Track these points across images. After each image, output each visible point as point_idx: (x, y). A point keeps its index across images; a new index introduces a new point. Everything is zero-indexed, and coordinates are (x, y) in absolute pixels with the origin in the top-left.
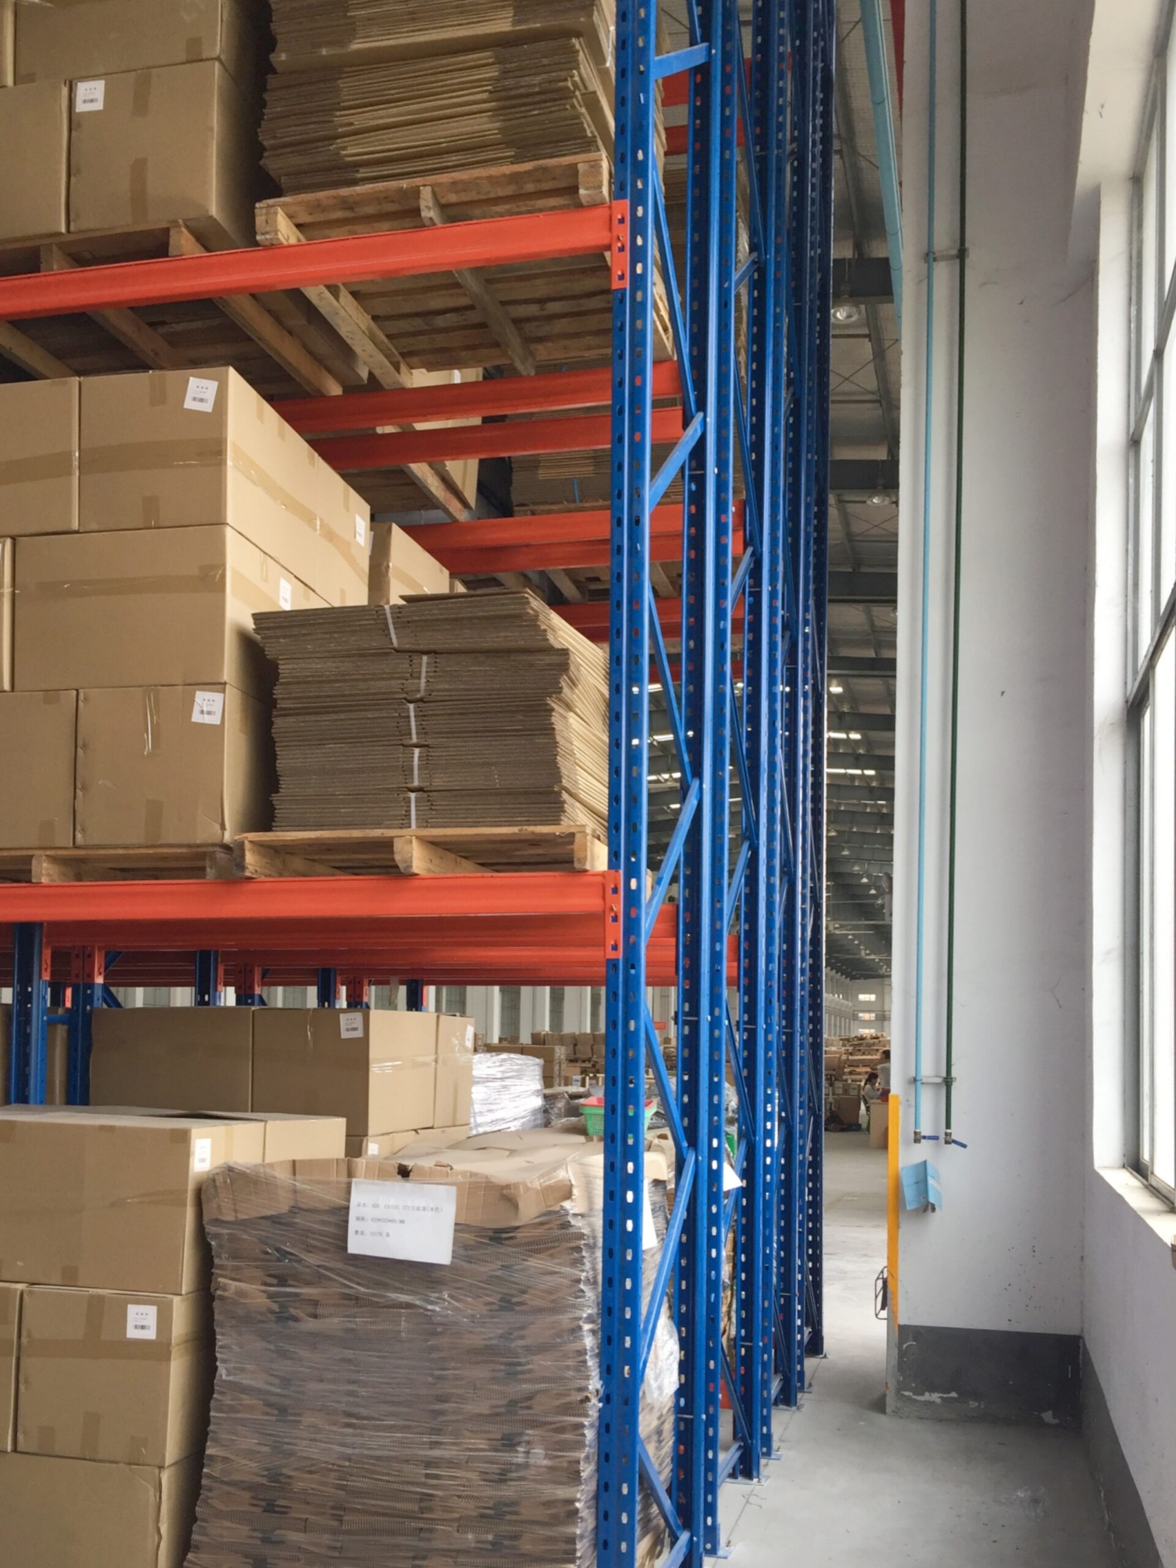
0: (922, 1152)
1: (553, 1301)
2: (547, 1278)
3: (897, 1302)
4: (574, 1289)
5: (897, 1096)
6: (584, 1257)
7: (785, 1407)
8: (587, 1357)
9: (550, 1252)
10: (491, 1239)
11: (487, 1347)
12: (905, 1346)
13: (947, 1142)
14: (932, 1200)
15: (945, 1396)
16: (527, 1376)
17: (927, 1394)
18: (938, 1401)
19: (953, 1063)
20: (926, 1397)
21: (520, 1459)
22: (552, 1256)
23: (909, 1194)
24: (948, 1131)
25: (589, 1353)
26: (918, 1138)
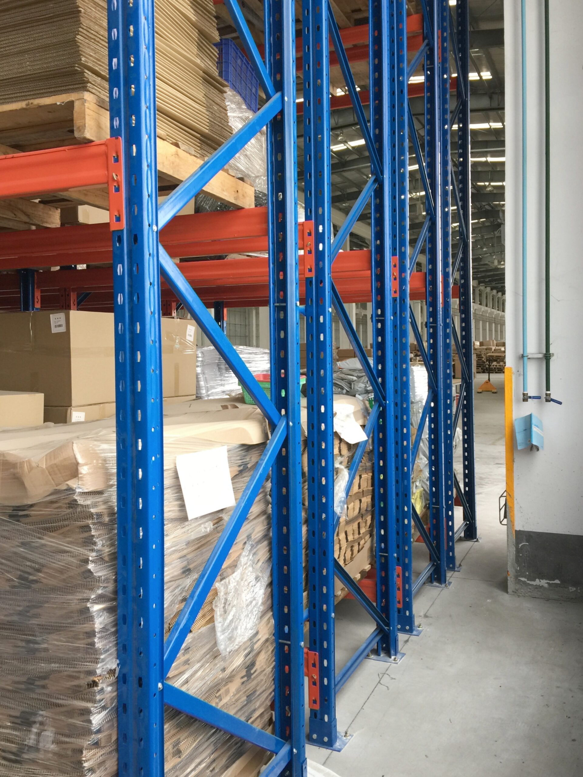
0: (530, 408)
1: (64, 580)
2: (59, 556)
3: (514, 514)
4: (83, 569)
5: (511, 368)
6: (93, 536)
7: (437, 584)
8: (96, 640)
9: (61, 531)
10: (11, 516)
11: (10, 623)
12: (520, 545)
13: (547, 401)
14: (535, 442)
15: (551, 582)
16: (43, 654)
17: (537, 580)
18: (546, 585)
19: (551, 343)
20: (537, 582)
21: (31, 740)
22: (65, 535)
23: (520, 437)
24: (548, 392)
25: (98, 635)
26: (526, 398)
